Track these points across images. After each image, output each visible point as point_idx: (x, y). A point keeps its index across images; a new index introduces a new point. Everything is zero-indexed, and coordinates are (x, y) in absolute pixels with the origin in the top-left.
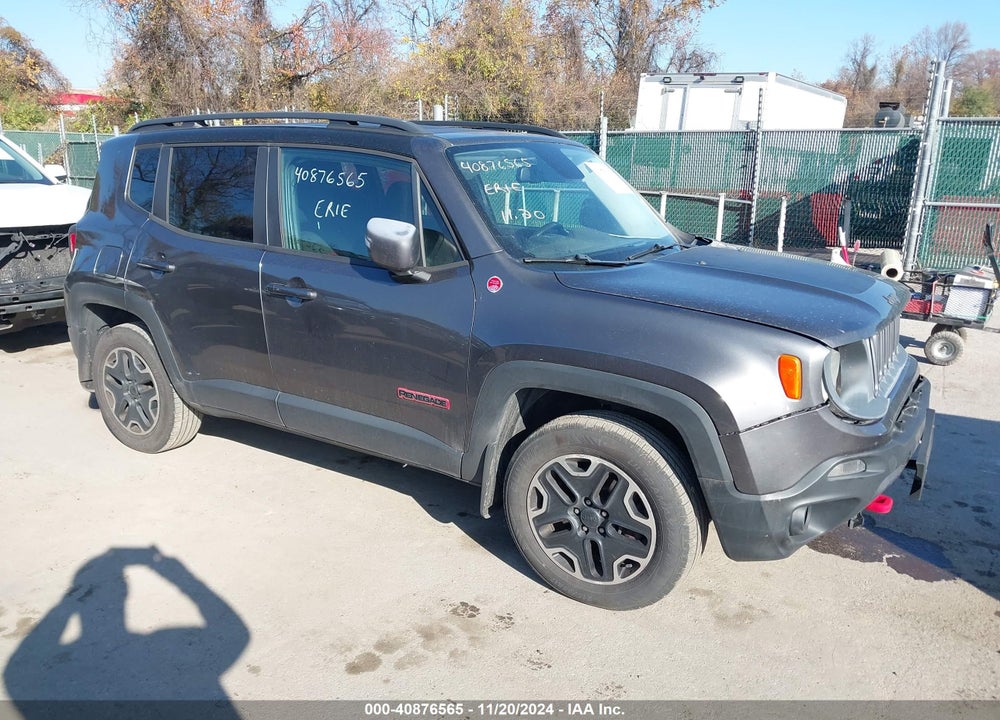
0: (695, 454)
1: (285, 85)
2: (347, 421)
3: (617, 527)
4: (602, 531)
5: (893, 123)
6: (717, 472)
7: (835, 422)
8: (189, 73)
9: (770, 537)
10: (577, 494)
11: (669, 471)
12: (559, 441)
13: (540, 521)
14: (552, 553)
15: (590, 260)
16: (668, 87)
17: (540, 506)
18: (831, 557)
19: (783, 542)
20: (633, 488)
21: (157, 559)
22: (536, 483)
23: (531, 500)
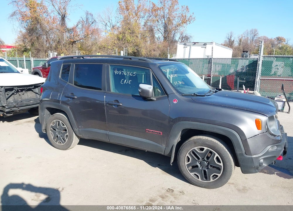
0: (235, 145)
1: (71, 44)
2: (129, 139)
3: (211, 166)
4: (207, 167)
5: (246, 56)
6: (240, 150)
7: (270, 136)
8: (43, 40)
9: (255, 167)
10: (200, 157)
11: (227, 150)
12: (195, 143)
13: (188, 165)
14: (192, 174)
15: (198, 95)
16: (185, 46)
17: (189, 161)
18: (261, 173)
19: (257, 168)
20: (217, 155)
21: (24, 186)
22: (188, 155)
23: (186, 159)
